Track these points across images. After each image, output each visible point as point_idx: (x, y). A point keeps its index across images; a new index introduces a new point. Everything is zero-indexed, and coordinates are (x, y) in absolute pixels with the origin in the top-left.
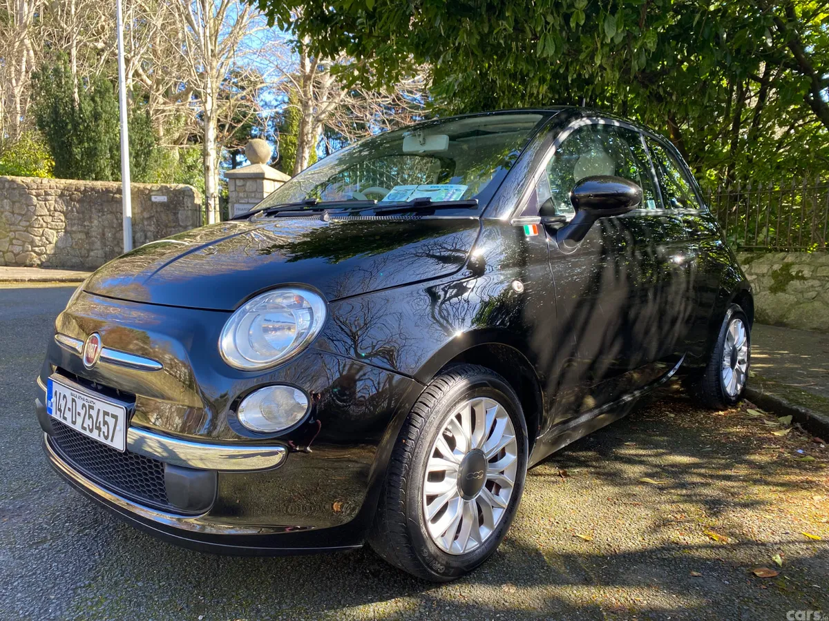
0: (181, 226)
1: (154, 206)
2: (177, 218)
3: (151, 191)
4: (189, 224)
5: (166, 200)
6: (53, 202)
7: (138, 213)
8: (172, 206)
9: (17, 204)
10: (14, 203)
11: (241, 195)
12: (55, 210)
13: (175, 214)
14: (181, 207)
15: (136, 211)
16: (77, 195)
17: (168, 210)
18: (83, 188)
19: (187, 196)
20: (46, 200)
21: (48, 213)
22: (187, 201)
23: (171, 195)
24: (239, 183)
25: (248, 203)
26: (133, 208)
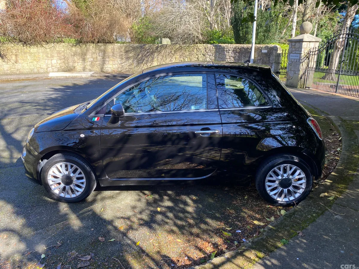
0: (270, 63)
1: (262, 54)
2: (270, 60)
3: (262, 48)
4: (273, 62)
5: (267, 52)
6: (231, 53)
7: (256, 57)
8: (268, 54)
9: (220, 54)
10: (219, 54)
11: (293, 49)
12: (231, 56)
13: (269, 58)
14: (271, 55)
15: (256, 56)
16: (238, 50)
17: (267, 56)
18: (240, 48)
19: (274, 50)
20: (229, 53)
21: (229, 58)
22: (274, 52)
23: (269, 49)
24: (293, 44)
25: (295, 53)
26: (255, 55)
